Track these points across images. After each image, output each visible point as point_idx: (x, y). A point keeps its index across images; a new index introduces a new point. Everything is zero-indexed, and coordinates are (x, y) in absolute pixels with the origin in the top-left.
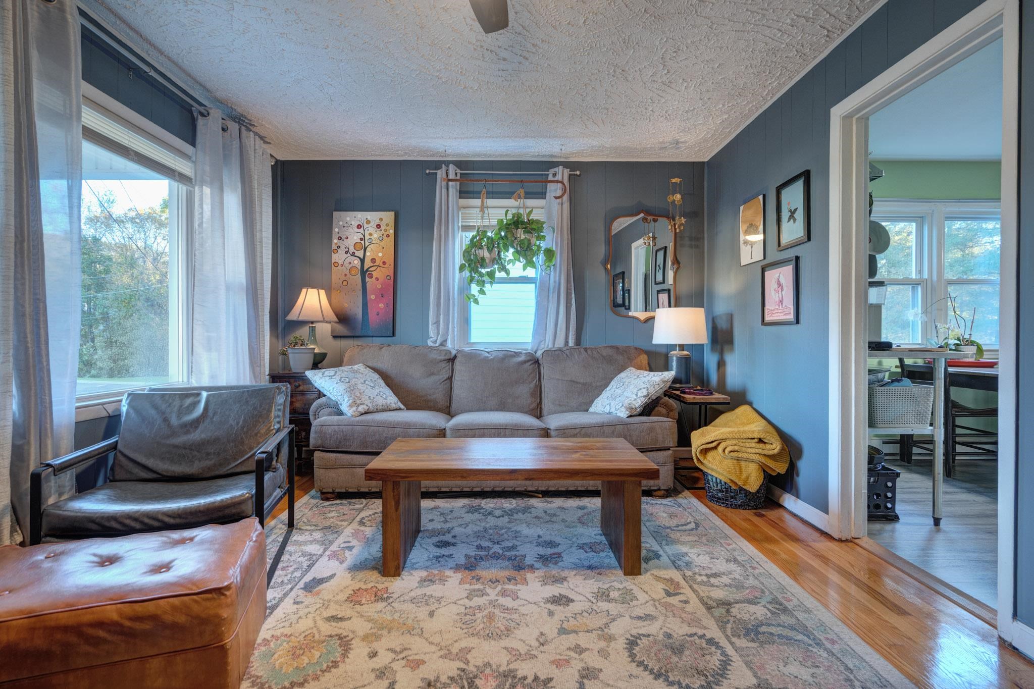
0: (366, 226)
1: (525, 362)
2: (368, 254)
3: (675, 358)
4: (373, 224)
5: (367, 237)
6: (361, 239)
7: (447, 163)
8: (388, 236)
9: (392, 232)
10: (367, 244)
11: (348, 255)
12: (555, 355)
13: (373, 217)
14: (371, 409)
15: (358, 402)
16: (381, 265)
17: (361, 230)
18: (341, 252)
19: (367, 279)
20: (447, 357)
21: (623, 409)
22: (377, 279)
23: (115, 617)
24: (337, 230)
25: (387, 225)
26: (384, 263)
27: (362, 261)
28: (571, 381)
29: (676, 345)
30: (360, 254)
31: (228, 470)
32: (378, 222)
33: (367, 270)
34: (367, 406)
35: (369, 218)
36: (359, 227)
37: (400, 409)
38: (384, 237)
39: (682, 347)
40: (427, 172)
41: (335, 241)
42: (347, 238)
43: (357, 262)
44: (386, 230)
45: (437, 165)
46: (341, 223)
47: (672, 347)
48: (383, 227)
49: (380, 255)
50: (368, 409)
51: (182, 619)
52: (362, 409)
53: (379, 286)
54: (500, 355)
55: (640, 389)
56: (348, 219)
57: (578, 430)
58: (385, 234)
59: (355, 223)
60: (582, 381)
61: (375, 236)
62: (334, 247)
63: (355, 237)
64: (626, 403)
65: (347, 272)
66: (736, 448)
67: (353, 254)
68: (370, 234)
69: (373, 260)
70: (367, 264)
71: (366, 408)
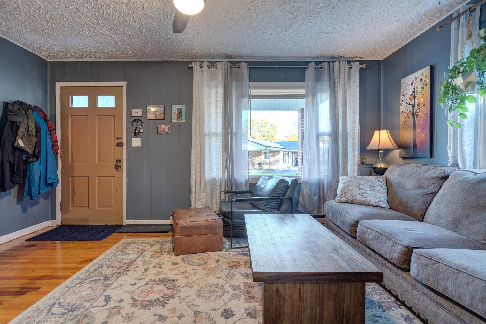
0: (415, 82)
2: (416, 101)
4: (419, 80)
5: (416, 90)
6: (413, 92)
9: (428, 81)
10: (416, 94)
11: (407, 104)
13: (418, 74)
16: (423, 107)
17: (413, 86)
18: (404, 103)
19: (416, 118)
22: (421, 117)
24: (402, 90)
25: (426, 77)
26: (424, 105)
27: (413, 106)
30: (413, 102)
32: (421, 77)
33: (416, 113)
35: (417, 76)
36: (412, 84)
38: (424, 86)
41: (401, 98)
42: (406, 94)
43: (411, 108)
44: (425, 81)
46: (404, 85)
48: (424, 79)
49: (422, 100)
52: (343, 199)
53: (422, 122)
56: (407, 81)
58: (425, 84)
59: (410, 83)
61: (420, 87)
62: (401, 101)
63: (410, 92)
65: (407, 117)
67: (409, 104)
68: (417, 87)
69: (419, 105)
70: (416, 107)
71: (346, 199)
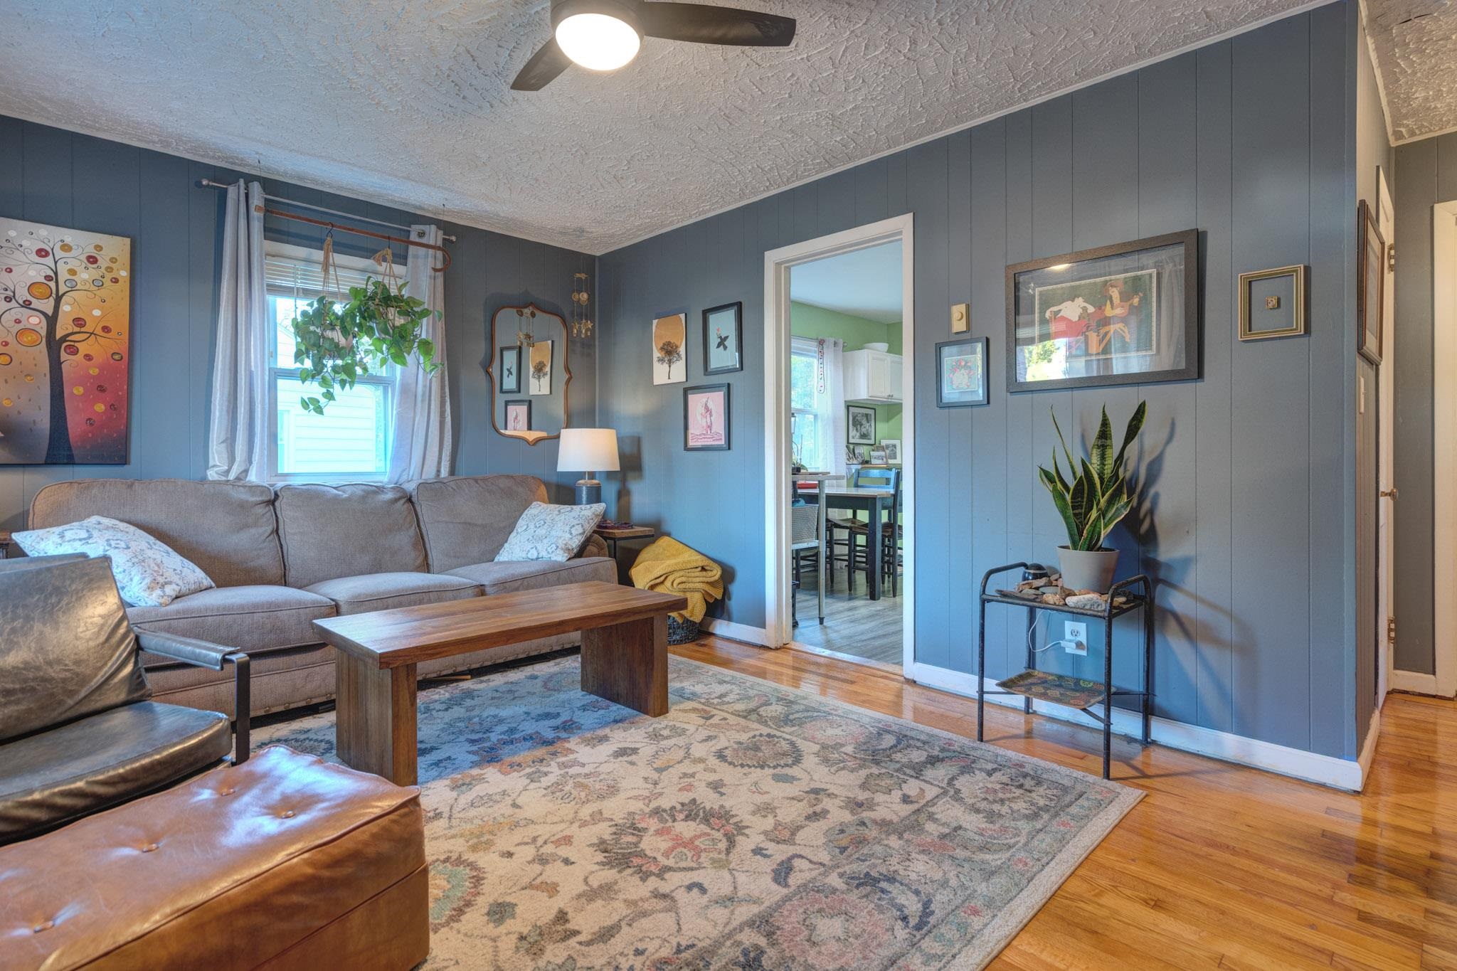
0: (59, 254)
1: (396, 500)
2: (65, 308)
3: (584, 488)
4: (79, 253)
5: (63, 275)
6: (48, 278)
7: (249, 178)
8: (115, 281)
9: (124, 274)
10: (62, 289)
11: (13, 304)
12: (433, 488)
13: (82, 241)
14: (184, 590)
15: (161, 580)
16: (99, 331)
17: (49, 261)
19: (64, 356)
20: (265, 498)
21: (560, 552)
22: (88, 357)
23: (309, 870)
25: (113, 260)
26: (106, 329)
27: (52, 320)
28: (465, 523)
29: (585, 472)
30: (48, 306)
31: (61, 714)
32: (91, 251)
33: (64, 339)
34: (177, 585)
35: (68, 240)
36: (42, 253)
37: (211, 587)
38: (107, 281)
39: (592, 475)
40: (205, 182)
42: (10, 271)
43: (35, 321)
44: (109, 269)
45: (230, 176)
47: (581, 475)
48: (103, 263)
49: (96, 313)
50: (180, 590)
51: (385, 847)
52: (171, 590)
53: (93, 372)
54: (359, 491)
55: (573, 526)
56: (13, 234)
57: (519, 582)
58: (109, 276)
59: (31, 245)
60: (480, 522)
61: (84, 276)
63: (33, 273)
64: (561, 543)
65: (11, 340)
66: (684, 579)
67: (27, 304)
68: (72, 272)
69: (79, 322)
70: (64, 326)
71: (177, 588)
